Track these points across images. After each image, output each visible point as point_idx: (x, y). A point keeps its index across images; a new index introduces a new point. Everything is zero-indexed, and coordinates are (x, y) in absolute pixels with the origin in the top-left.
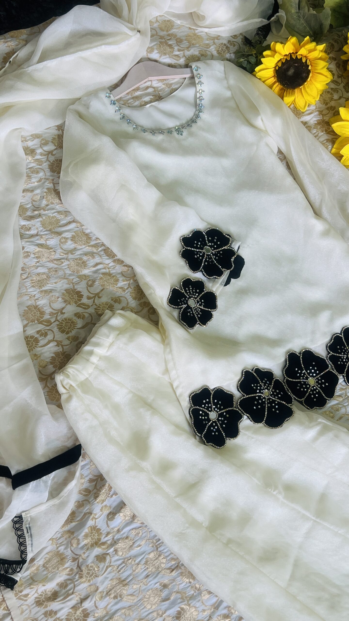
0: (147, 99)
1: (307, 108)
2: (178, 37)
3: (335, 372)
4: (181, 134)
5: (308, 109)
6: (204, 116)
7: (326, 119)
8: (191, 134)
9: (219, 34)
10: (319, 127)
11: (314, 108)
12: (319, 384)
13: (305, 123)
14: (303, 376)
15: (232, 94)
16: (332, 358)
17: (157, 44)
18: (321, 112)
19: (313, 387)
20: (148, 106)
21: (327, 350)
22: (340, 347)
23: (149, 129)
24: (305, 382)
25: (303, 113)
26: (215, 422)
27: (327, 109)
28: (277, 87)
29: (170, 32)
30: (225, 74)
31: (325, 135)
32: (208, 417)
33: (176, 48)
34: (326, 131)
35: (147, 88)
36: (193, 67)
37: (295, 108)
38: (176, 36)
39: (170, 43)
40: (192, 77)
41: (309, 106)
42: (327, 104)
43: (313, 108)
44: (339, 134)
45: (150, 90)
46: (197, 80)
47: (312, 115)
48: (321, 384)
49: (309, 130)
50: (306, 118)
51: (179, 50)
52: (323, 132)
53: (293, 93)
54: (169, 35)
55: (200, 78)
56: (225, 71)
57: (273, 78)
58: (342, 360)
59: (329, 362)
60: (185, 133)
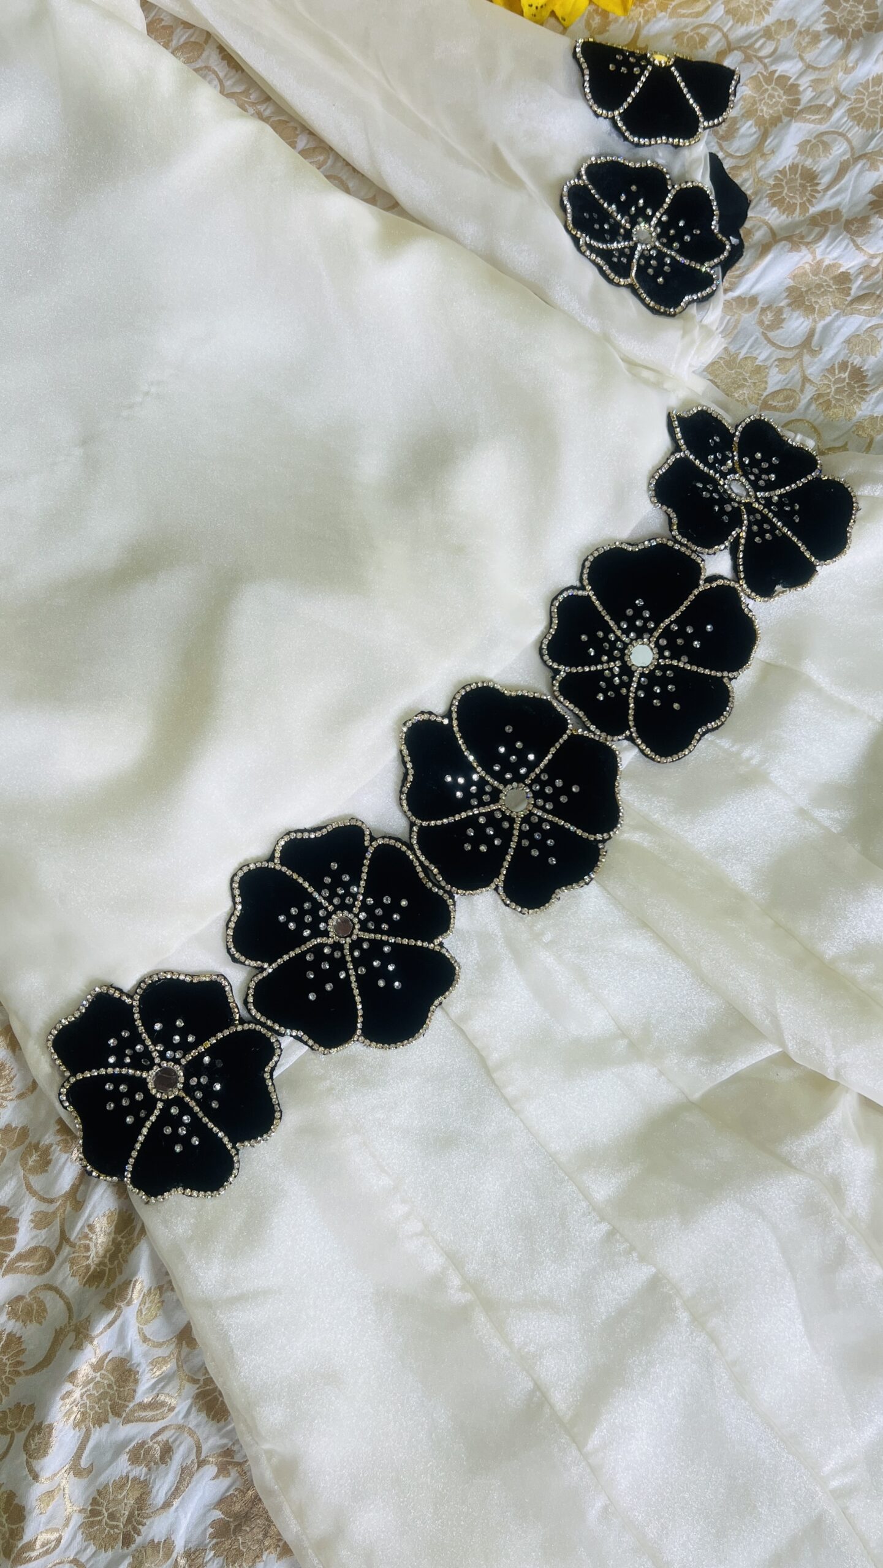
3: (595, 733)
12: (546, 798)
14: (481, 791)
16: (571, 688)
19: (526, 819)
21: (545, 662)
22: (592, 635)
32: (146, 1092)
48: (553, 798)
58: (609, 681)
59: (564, 707)
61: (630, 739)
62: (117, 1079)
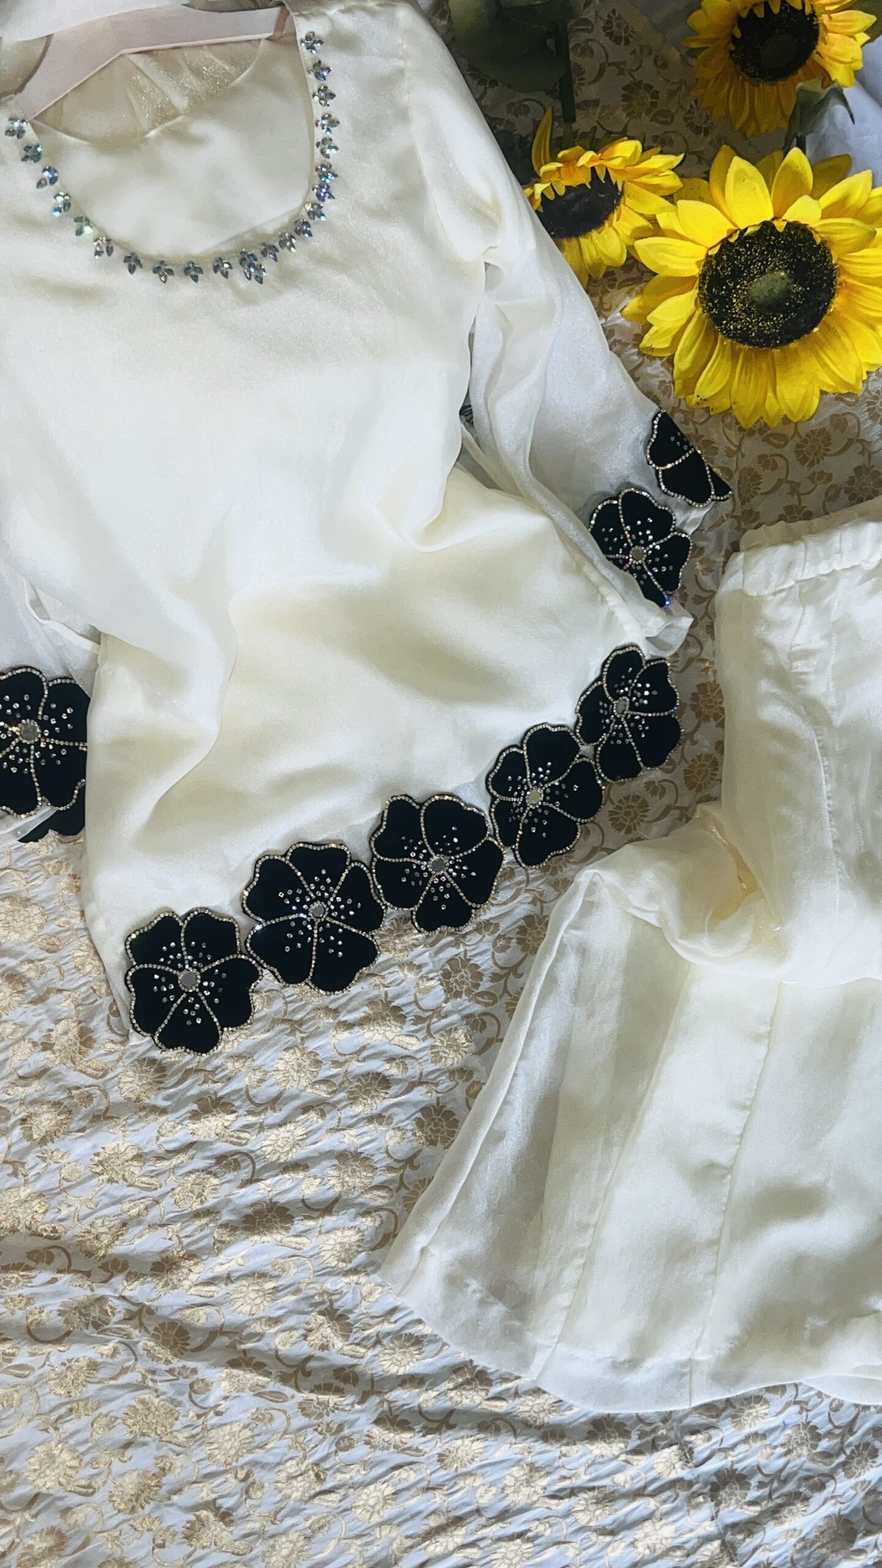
3: (498, 842)
21: (488, 790)
26: (195, 994)
32: (176, 985)
59: (491, 822)
61: (514, 849)
62: (163, 973)
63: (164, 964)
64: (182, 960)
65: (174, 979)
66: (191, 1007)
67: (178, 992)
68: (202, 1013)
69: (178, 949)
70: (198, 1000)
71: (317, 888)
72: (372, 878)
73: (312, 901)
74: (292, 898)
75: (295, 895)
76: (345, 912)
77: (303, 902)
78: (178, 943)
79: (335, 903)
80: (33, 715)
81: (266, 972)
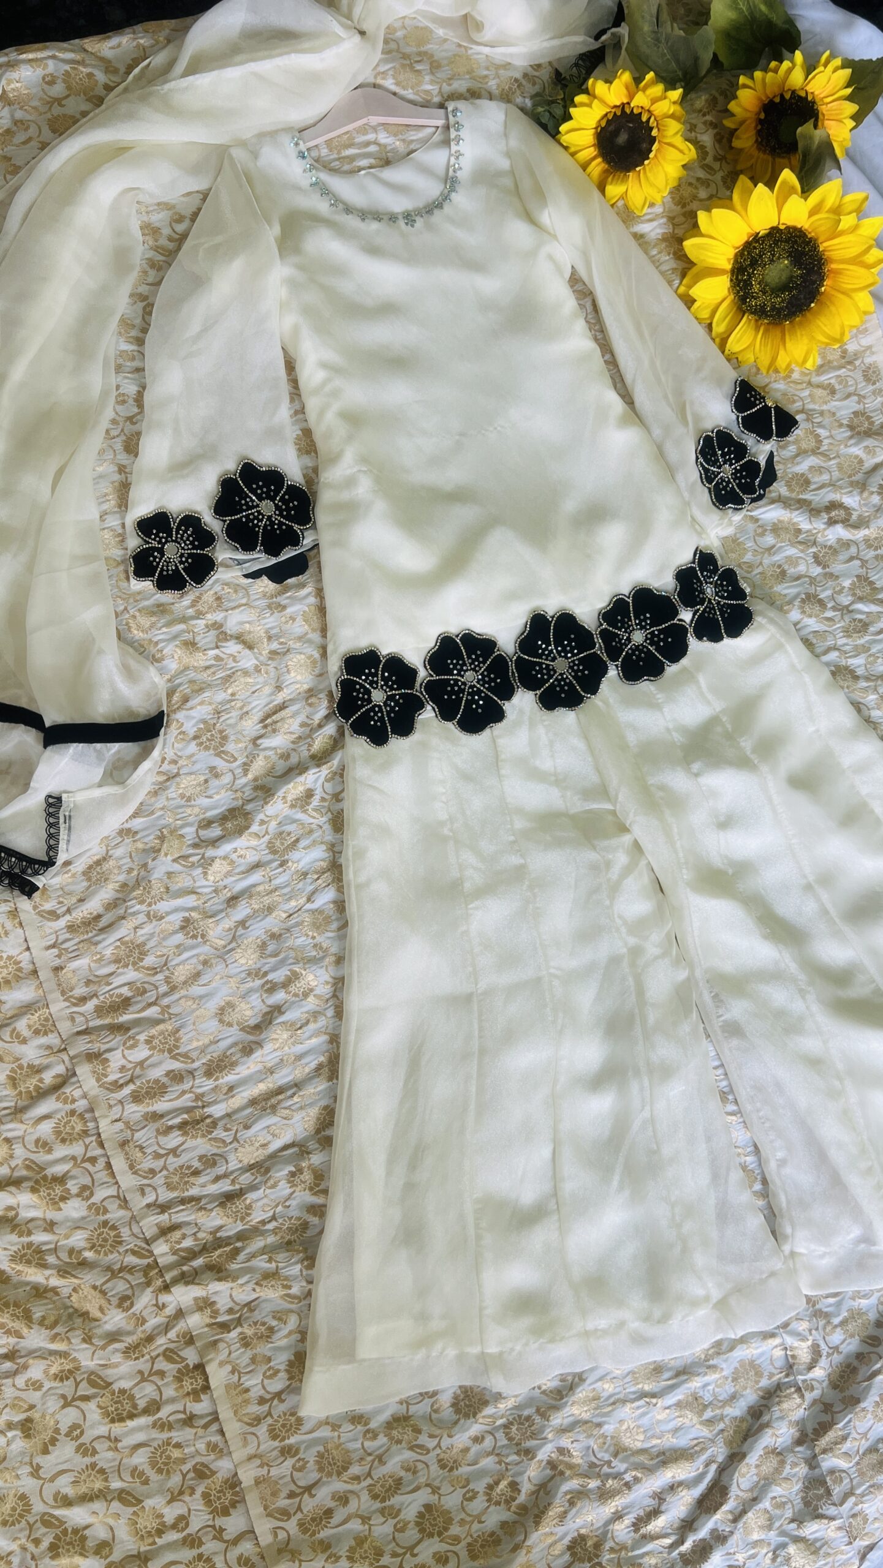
0: (364, 163)
1: (645, 211)
2: (436, 58)
3: (605, 658)
4: (412, 226)
5: (650, 211)
6: (460, 199)
7: (679, 232)
8: (429, 227)
9: (509, 60)
10: (664, 245)
11: (661, 210)
12: (573, 670)
13: (639, 237)
14: (548, 655)
15: (512, 166)
16: (604, 634)
17: (394, 67)
18: (671, 219)
19: (561, 674)
20: (363, 172)
21: (599, 619)
22: (623, 619)
23: (357, 210)
24: (548, 666)
25: (639, 217)
26: (379, 706)
27: (684, 215)
28: (597, 167)
29: (422, 49)
30: (505, 128)
31: (672, 261)
32: (370, 697)
33: (427, 78)
34: (675, 254)
35: (368, 144)
36: (450, 109)
37: (626, 206)
38: (432, 56)
39: (418, 67)
40: (447, 127)
41: (652, 205)
42: (684, 206)
43: (658, 209)
44: (695, 261)
45: (372, 148)
46: (453, 134)
47: (655, 223)
48: (576, 672)
49: (646, 252)
50: (644, 228)
51: (432, 82)
52: (669, 254)
53: (625, 179)
54: (419, 54)
55: (458, 130)
56: (505, 122)
57: (592, 149)
58: (621, 640)
59: (599, 641)
60: (419, 223)
61: (617, 666)
62: (362, 686)
63: (365, 681)
64: (377, 683)
65: (369, 693)
66: (376, 713)
67: (370, 701)
68: (381, 719)
69: (376, 675)
70: (381, 710)
71: (472, 663)
72: (512, 667)
73: (467, 670)
74: (455, 665)
75: (457, 663)
76: (489, 683)
77: (462, 670)
78: (377, 670)
79: (482, 674)
80: (273, 499)
81: (429, 708)
